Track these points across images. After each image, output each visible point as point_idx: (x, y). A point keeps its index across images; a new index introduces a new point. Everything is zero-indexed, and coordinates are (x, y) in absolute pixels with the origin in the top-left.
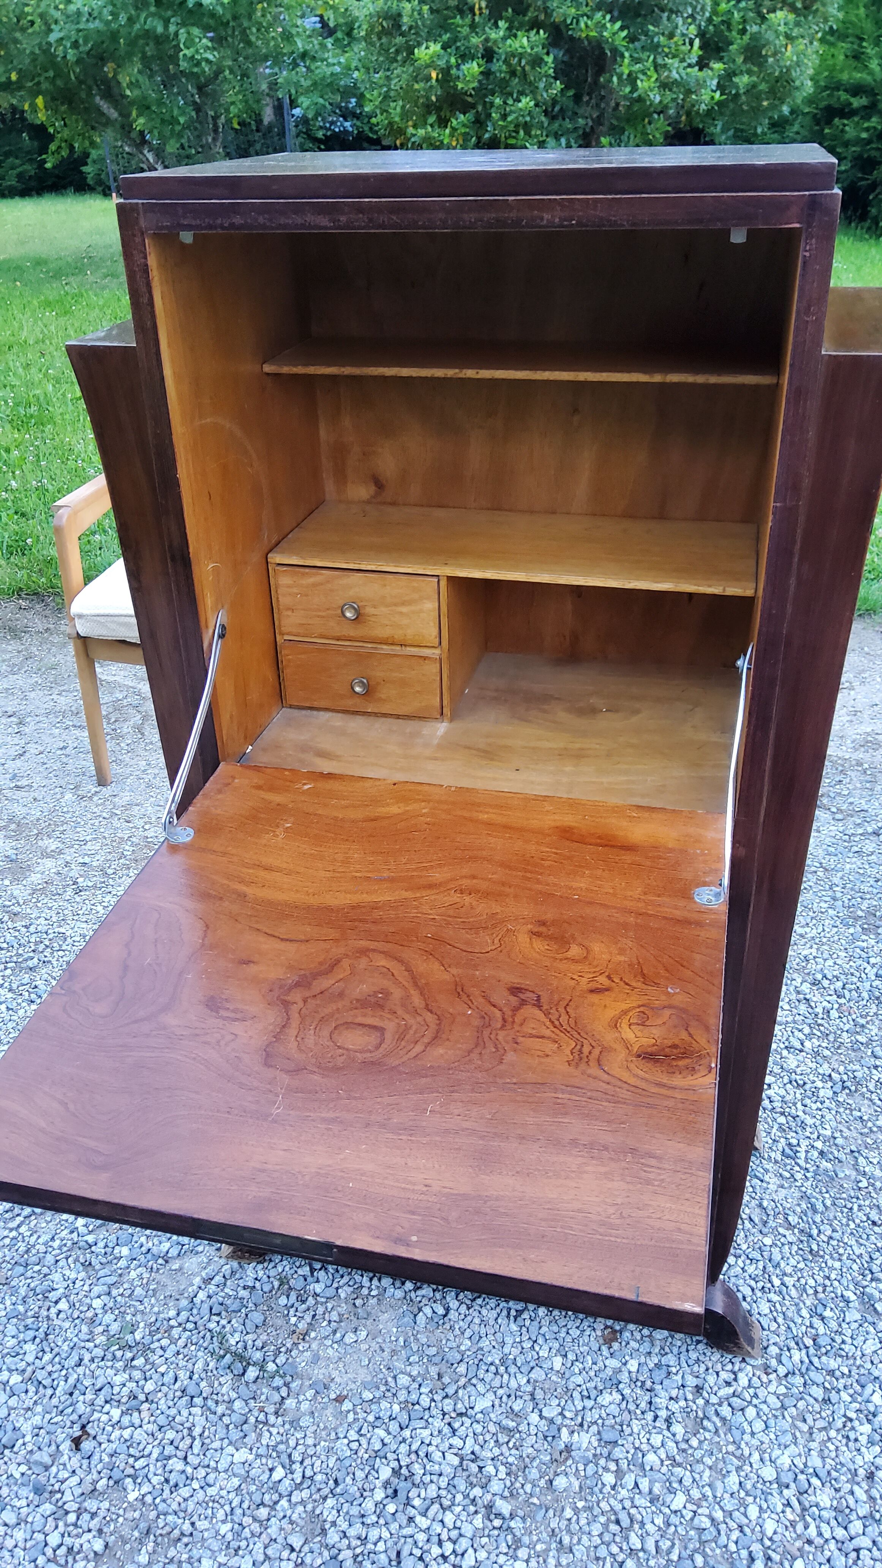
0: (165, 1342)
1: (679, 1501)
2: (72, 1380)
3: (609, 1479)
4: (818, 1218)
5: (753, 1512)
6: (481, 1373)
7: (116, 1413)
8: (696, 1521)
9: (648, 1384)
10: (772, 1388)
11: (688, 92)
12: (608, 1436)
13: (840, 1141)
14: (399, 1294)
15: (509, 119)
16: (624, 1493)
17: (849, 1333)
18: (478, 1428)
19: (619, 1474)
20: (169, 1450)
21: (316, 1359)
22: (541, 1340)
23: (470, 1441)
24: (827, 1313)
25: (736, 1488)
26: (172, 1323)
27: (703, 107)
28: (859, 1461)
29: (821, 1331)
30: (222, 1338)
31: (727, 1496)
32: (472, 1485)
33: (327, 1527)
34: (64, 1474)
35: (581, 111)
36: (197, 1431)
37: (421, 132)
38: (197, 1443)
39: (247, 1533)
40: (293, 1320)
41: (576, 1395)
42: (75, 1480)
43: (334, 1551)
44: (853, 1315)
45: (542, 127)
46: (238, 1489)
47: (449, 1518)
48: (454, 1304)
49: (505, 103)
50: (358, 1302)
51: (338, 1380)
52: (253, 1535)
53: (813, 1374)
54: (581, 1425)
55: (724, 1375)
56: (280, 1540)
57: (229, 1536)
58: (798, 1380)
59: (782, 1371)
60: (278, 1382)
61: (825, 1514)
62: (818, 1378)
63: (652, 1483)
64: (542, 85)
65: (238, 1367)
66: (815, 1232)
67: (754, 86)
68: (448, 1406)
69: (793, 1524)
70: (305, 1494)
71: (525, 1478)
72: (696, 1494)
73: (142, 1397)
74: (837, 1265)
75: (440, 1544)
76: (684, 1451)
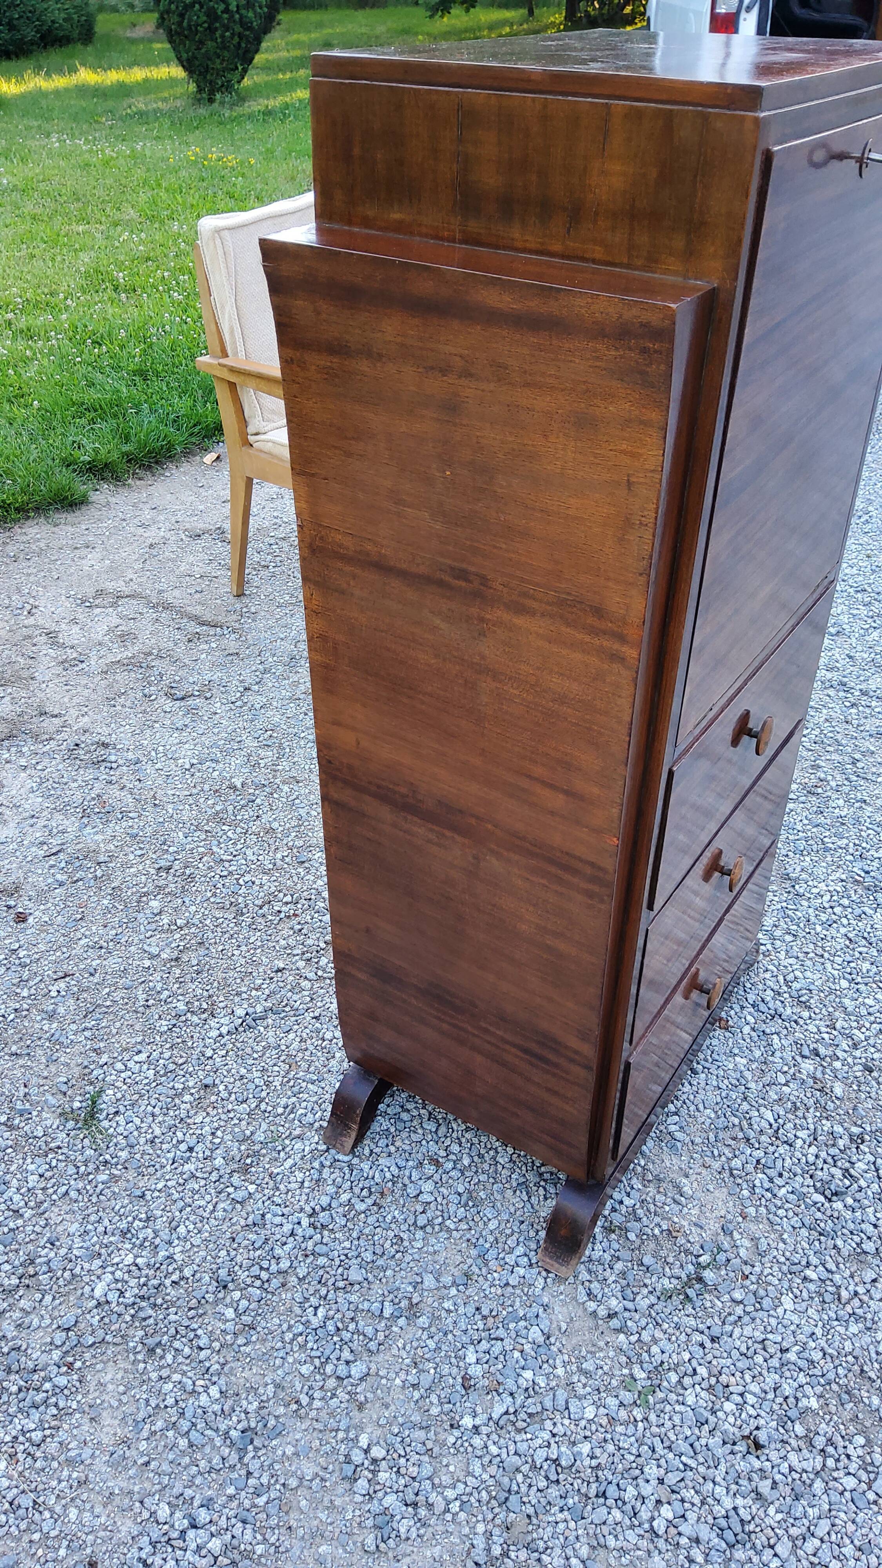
9: (766, 1016)
21: (699, 1225)
30: (663, 1294)
34: (784, 1467)
40: (656, 1231)
41: (769, 1058)
51: (723, 1213)
55: (768, 976)
65: (699, 1286)
73: (713, 1381)
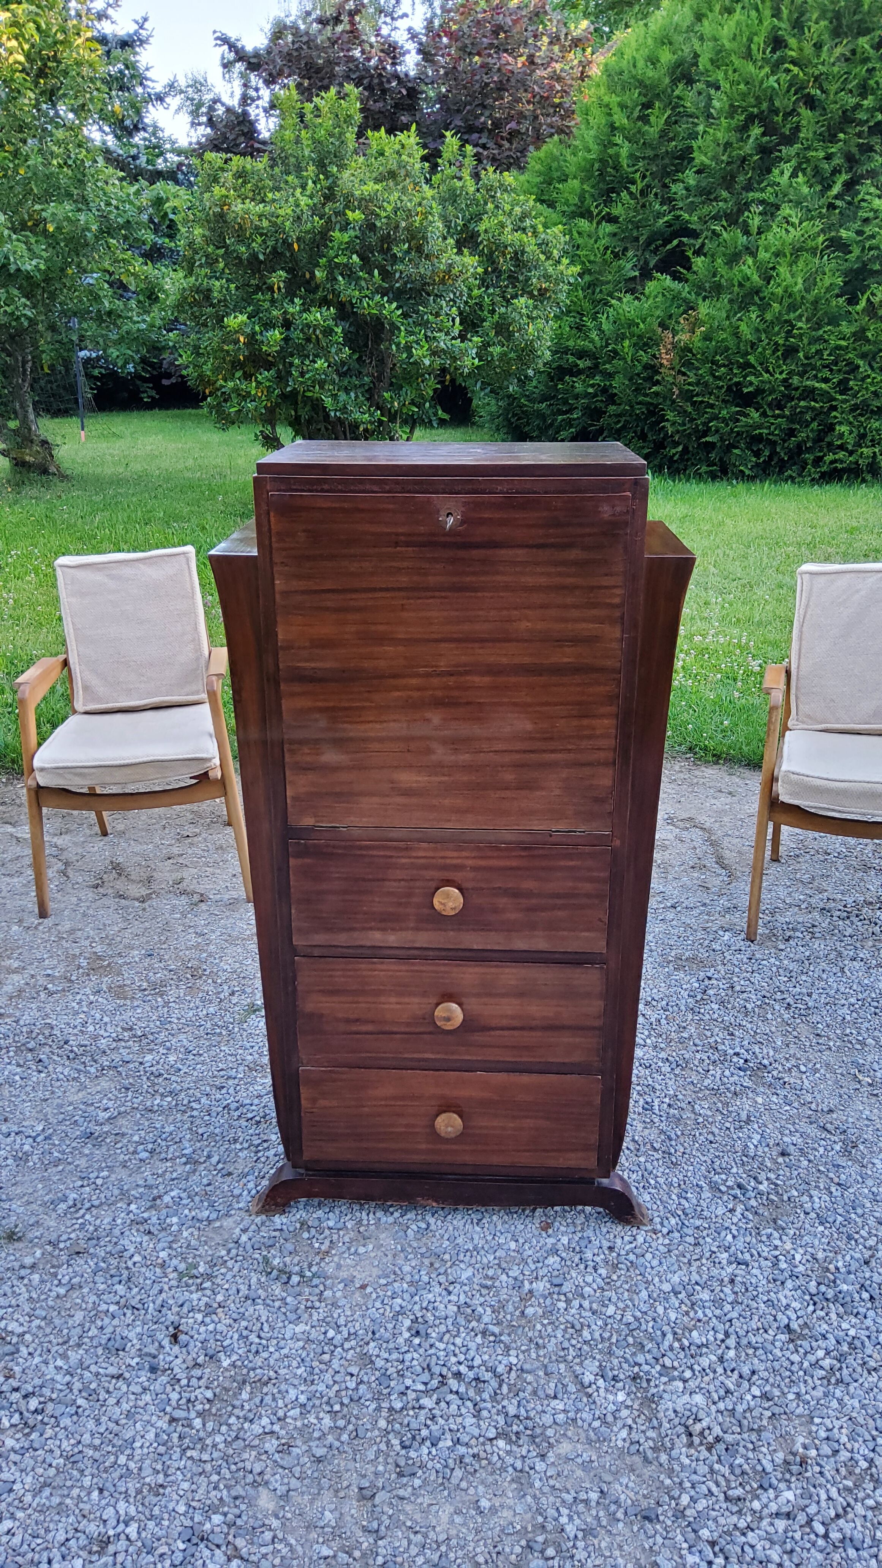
0: (223, 1271)
1: (611, 1310)
2: (159, 1302)
3: (562, 1305)
4: (673, 1143)
5: (660, 1310)
6: (461, 1257)
7: (199, 1317)
8: (624, 1320)
9: (578, 1249)
10: (660, 1241)
11: (454, 359)
12: (556, 1281)
13: (680, 1097)
14: (391, 1220)
15: (307, 376)
16: (573, 1311)
17: (705, 1205)
18: (467, 1288)
19: (568, 1301)
20: (245, 1333)
21: (339, 1267)
22: (498, 1234)
23: (462, 1297)
24: (689, 1195)
25: (647, 1298)
26: (226, 1258)
27: (466, 370)
28: (724, 1273)
29: (687, 1205)
30: (266, 1260)
31: (642, 1304)
32: (470, 1322)
33: (374, 1358)
34: (169, 1359)
35: (365, 371)
36: (264, 1319)
37: (231, 384)
38: (266, 1325)
39: (317, 1371)
40: (317, 1245)
41: (530, 1261)
42: (179, 1361)
43: (383, 1371)
44: (707, 1194)
45: (333, 383)
46: (303, 1348)
47: (458, 1341)
48: (432, 1221)
49: (302, 363)
50: (362, 1229)
51: (358, 1276)
52: (321, 1372)
53: (685, 1230)
54: (537, 1278)
55: (627, 1238)
56: (342, 1370)
57: (305, 1375)
58: (677, 1235)
59: (665, 1231)
60: (316, 1281)
61: (706, 1304)
62: (690, 1231)
63: (591, 1303)
64: (333, 350)
65: (284, 1278)
66: (673, 1151)
67: (505, 354)
68: (442, 1279)
69: (687, 1313)
70: (353, 1343)
71: (505, 1312)
72: (621, 1305)
73: (215, 1305)
74: (691, 1168)
75: (455, 1355)
76: (608, 1283)
